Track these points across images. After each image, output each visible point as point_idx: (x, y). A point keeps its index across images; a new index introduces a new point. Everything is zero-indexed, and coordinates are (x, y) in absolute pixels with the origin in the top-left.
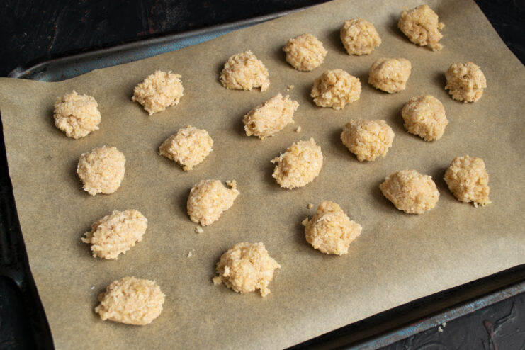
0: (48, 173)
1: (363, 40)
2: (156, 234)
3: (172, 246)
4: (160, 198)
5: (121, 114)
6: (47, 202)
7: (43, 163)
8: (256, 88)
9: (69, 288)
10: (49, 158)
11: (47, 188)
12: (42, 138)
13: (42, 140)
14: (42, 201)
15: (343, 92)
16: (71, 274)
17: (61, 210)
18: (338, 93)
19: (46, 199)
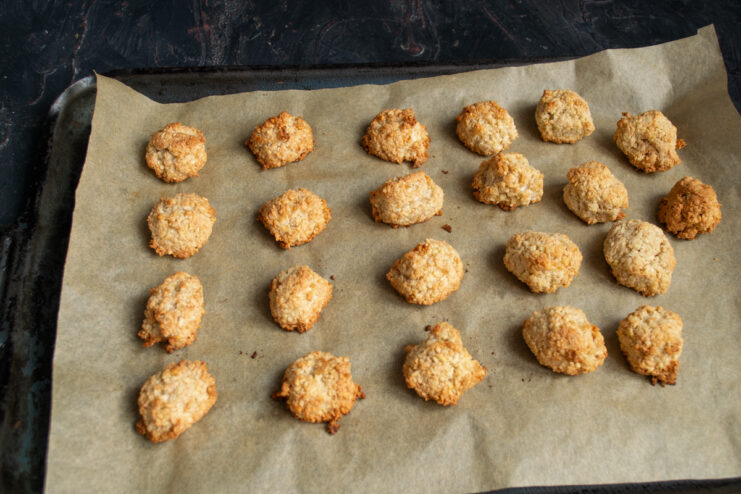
0: (118, 209)
1: (567, 120)
2: (223, 322)
3: (238, 340)
4: (242, 275)
5: (227, 158)
6: (105, 244)
7: (115, 195)
8: (408, 162)
9: (96, 360)
10: (124, 191)
11: (111, 227)
12: (125, 164)
13: (124, 166)
14: (99, 239)
15: (515, 190)
16: (104, 342)
17: (118, 259)
18: (507, 191)
19: (105, 239)
